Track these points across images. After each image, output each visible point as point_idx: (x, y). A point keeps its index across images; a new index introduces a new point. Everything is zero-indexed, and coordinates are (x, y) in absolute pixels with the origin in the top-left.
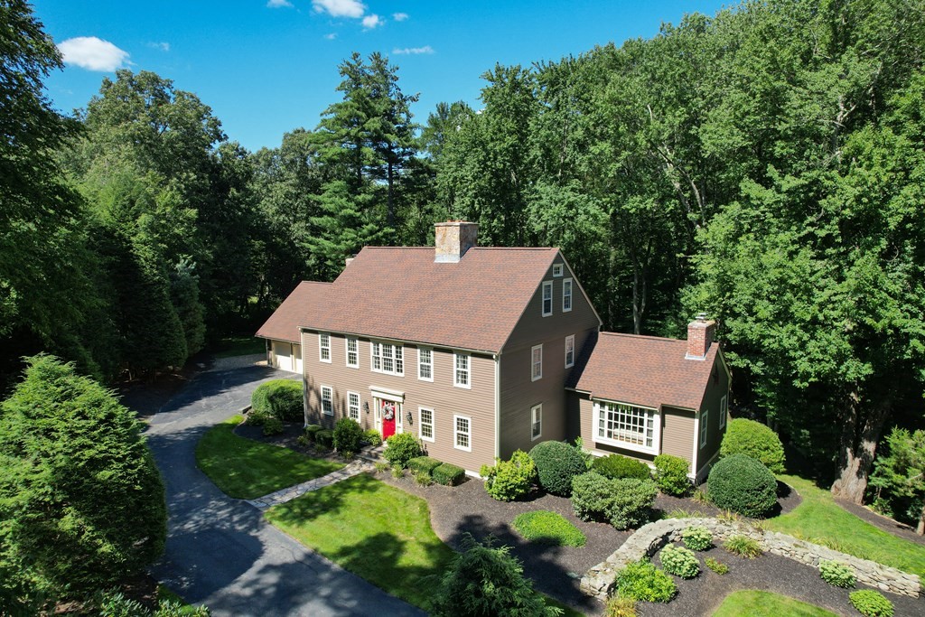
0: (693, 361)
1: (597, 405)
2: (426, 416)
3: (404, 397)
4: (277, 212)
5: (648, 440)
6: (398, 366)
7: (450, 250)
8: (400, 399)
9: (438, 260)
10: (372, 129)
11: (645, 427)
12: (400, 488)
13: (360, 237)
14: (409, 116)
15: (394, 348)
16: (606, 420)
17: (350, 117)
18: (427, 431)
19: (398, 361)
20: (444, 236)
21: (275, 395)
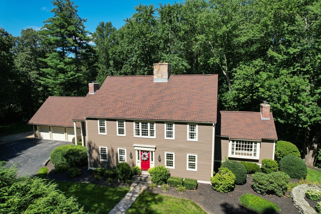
0: (265, 120)
1: (231, 142)
2: (170, 156)
3: (156, 148)
4: (21, 66)
5: (254, 154)
6: (151, 133)
7: (162, 76)
8: (154, 150)
9: (155, 81)
10: (72, 30)
11: (253, 149)
12: (172, 196)
13: (67, 77)
14: (84, 27)
15: (149, 124)
16: (235, 147)
17: (60, 24)
18: (170, 164)
19: (151, 131)
20: (159, 69)
21: (67, 154)
